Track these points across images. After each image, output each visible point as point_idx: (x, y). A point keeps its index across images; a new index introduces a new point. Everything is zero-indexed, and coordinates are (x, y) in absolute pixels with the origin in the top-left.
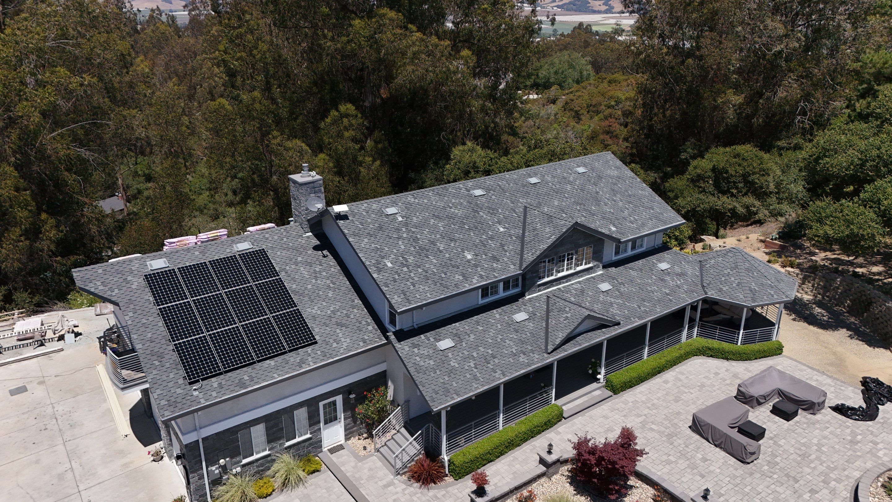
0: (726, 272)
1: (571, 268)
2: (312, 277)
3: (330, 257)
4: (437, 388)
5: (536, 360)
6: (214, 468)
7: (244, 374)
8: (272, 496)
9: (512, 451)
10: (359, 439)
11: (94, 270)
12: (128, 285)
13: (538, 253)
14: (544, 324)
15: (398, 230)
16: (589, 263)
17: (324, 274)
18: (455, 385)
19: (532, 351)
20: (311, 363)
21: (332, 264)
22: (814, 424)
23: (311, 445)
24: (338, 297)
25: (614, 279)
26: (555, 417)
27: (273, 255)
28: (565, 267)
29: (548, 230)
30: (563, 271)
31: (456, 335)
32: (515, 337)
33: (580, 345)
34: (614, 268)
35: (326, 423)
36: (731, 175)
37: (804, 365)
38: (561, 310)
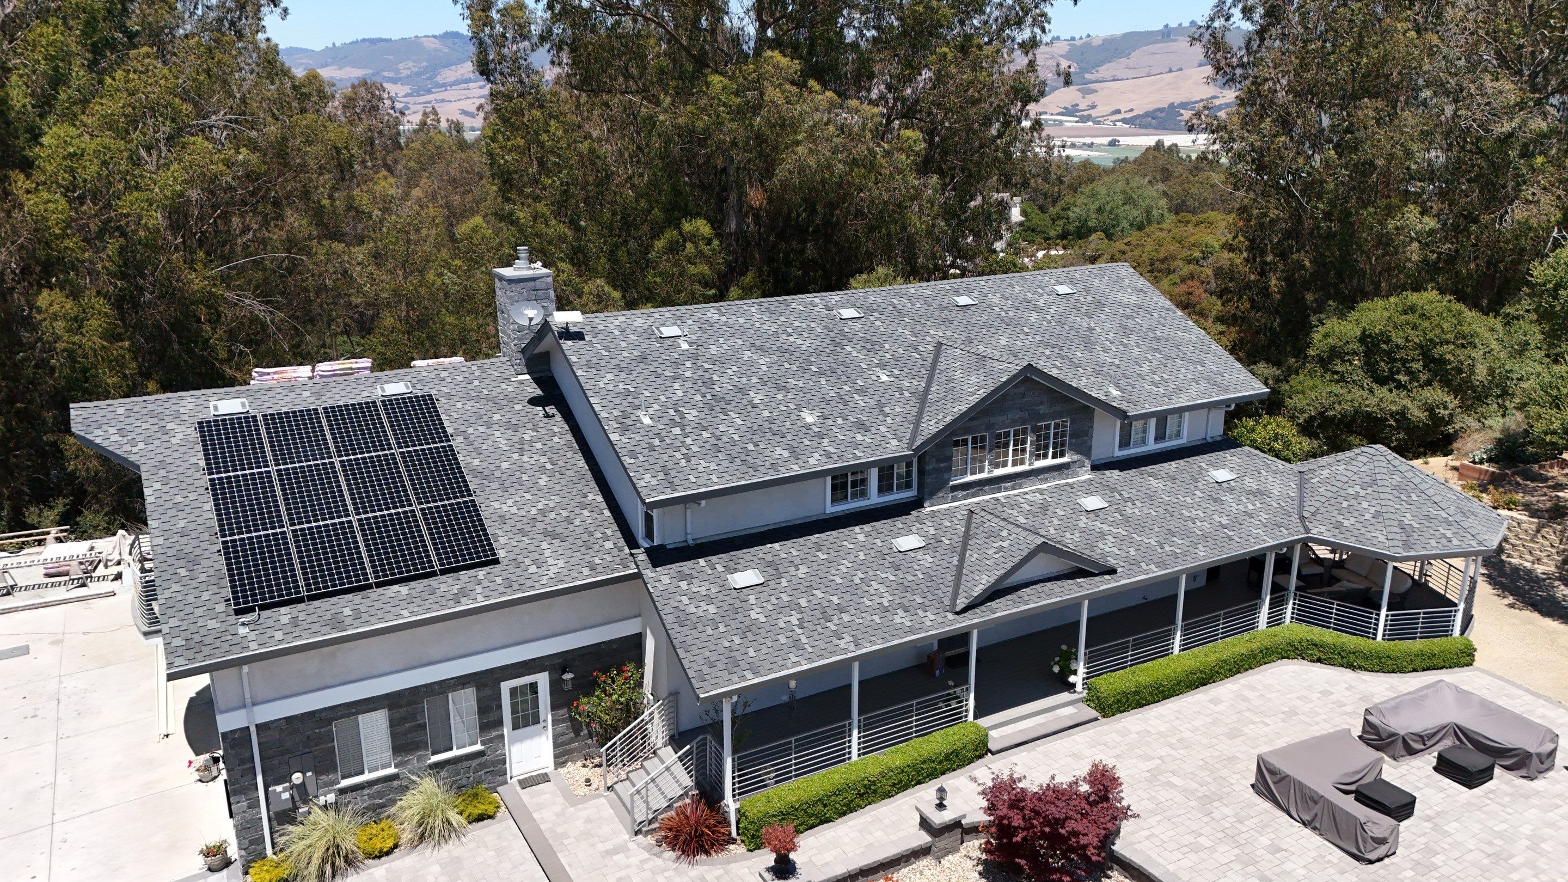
0: (1351, 491)
1: (1022, 462)
2: (514, 450)
3: (558, 417)
4: (714, 657)
5: (929, 623)
6: (279, 788)
7: (345, 605)
8: (391, 857)
9: (873, 806)
10: (584, 766)
11: (110, 408)
12: (166, 438)
13: (949, 419)
14: (955, 561)
15: (677, 364)
16: (1062, 455)
17: (539, 445)
18: (751, 652)
19: (924, 607)
20: (480, 598)
21: (556, 429)
22: (1527, 797)
23: (482, 766)
24: (558, 487)
25: (1113, 490)
26: (970, 746)
27: (447, 407)
28: (1010, 458)
29: (973, 379)
30: (1005, 464)
31: (770, 564)
32: (893, 578)
33: (1026, 603)
34: (1116, 472)
35: (515, 727)
36: (1397, 346)
37: (1520, 687)
38: (992, 535)
